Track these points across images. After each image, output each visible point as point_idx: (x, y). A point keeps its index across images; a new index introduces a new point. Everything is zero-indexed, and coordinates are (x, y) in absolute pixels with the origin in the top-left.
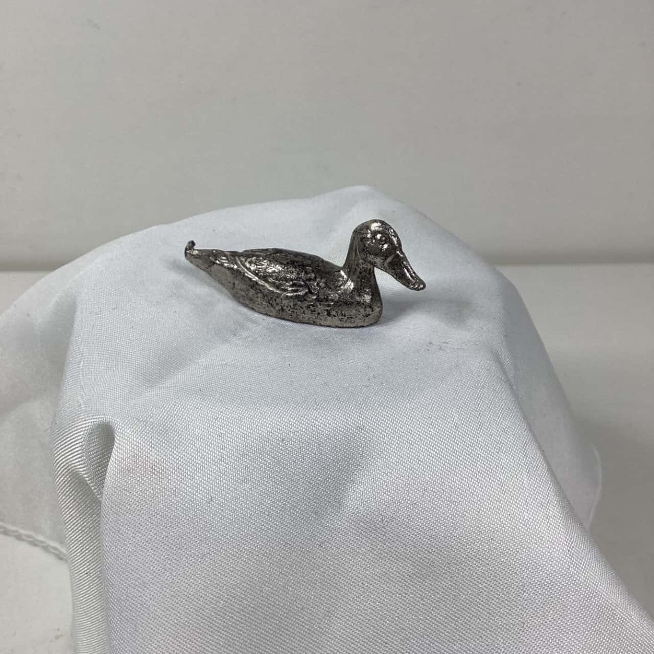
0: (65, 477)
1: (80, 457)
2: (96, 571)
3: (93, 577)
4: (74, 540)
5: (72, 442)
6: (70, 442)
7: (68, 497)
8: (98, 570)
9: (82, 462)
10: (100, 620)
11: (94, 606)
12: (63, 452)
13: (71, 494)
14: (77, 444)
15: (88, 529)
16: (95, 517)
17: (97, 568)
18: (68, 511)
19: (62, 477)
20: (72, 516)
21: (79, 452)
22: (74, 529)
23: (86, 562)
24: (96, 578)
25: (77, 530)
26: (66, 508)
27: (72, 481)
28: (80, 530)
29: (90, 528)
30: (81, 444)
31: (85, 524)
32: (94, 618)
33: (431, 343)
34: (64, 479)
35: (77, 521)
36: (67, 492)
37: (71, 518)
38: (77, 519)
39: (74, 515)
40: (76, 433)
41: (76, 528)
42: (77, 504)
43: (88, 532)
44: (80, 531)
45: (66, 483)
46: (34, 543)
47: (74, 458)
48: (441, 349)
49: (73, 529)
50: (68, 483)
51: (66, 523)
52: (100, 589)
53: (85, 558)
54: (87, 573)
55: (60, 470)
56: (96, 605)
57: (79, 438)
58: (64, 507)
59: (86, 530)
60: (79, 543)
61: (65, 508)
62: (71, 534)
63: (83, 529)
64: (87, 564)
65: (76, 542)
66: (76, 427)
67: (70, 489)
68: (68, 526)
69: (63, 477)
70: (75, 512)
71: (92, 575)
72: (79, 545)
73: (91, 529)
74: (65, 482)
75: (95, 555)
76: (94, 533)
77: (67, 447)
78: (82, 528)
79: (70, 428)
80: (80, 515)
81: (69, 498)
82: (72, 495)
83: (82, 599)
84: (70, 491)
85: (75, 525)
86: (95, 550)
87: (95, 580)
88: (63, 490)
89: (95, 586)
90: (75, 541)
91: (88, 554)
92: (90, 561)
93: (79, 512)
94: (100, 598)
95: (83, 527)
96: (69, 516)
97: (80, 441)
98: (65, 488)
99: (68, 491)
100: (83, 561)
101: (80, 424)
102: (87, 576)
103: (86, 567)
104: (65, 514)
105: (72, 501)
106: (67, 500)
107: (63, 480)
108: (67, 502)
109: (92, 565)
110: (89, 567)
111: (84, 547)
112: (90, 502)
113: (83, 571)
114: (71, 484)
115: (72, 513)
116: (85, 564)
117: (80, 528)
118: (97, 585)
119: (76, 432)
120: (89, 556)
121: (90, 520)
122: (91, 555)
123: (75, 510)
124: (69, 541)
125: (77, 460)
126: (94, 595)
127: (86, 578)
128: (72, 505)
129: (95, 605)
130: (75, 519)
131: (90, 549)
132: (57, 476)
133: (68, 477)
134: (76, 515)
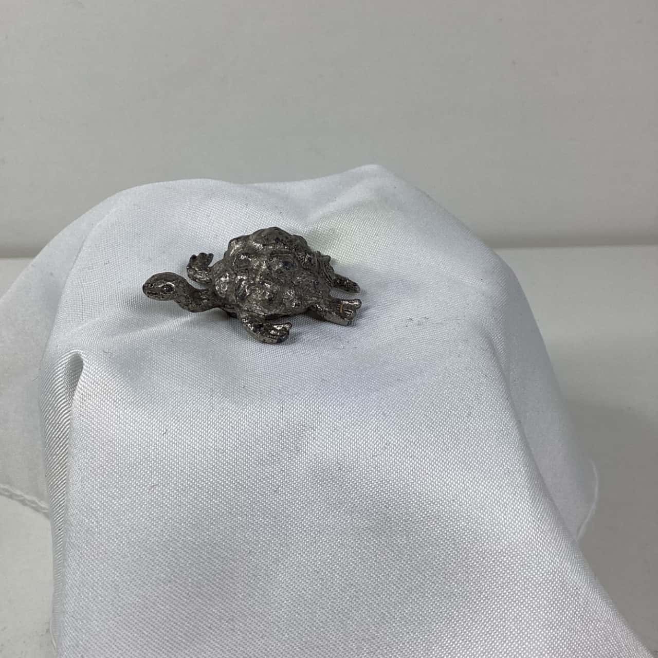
48: (419, 324)
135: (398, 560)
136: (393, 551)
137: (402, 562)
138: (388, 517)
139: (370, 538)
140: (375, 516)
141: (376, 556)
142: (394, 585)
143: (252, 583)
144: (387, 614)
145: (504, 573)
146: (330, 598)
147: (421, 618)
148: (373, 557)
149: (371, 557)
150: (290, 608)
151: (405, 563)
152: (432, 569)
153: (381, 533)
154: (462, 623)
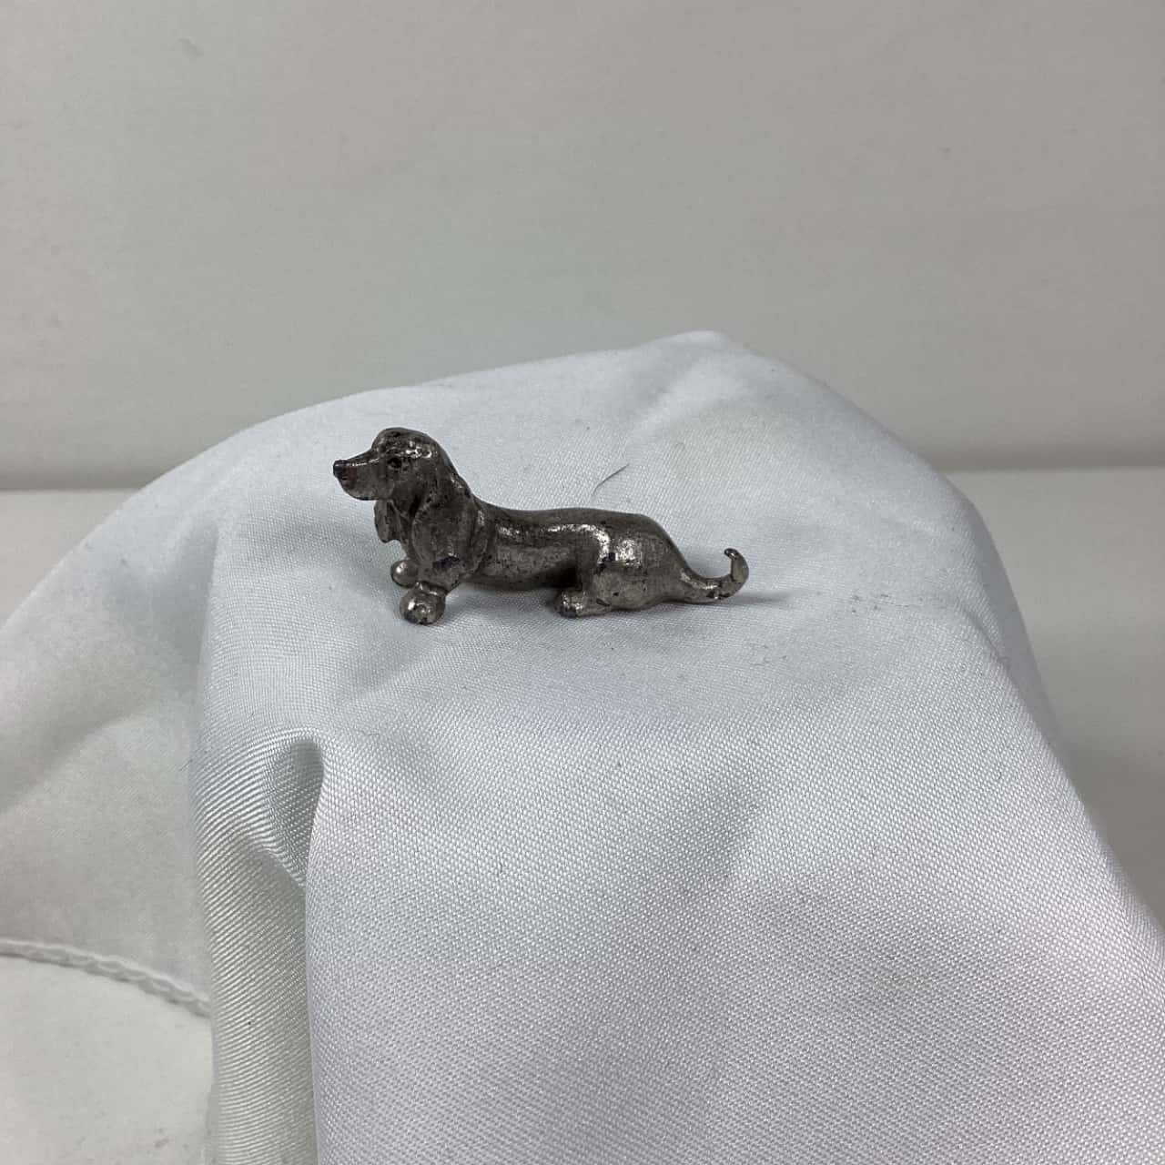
0: (223, 849)
1: (259, 807)
2: (267, 1020)
3: (261, 1029)
4: (229, 963)
5: (244, 781)
6: (241, 780)
7: (223, 886)
8: (272, 1017)
9: (265, 815)
10: (270, 1108)
11: (260, 1083)
12: (224, 801)
13: (228, 881)
14: (253, 783)
15: (255, 944)
16: (270, 923)
17: (269, 1014)
18: (221, 910)
19: (215, 849)
20: (228, 921)
21: (259, 797)
22: (231, 943)
23: (248, 1003)
24: (267, 1031)
25: (236, 946)
26: (218, 906)
27: (234, 856)
28: (241, 945)
29: (259, 943)
30: (261, 783)
31: (251, 934)
32: (257, 1104)
33: (857, 598)
34: (219, 853)
35: (237, 929)
36: (222, 876)
37: (225, 922)
38: (237, 926)
39: (232, 918)
40: (252, 764)
41: (234, 941)
42: (239, 899)
43: (255, 950)
44: (241, 948)
45: (223, 859)
46: (121, 978)
47: (248, 810)
48: (876, 608)
49: (228, 943)
50: (226, 860)
51: (215, 933)
52: (272, 1053)
53: (247, 996)
54: (249, 1023)
55: (212, 837)
56: (263, 1081)
57: (257, 771)
58: (214, 903)
59: (253, 946)
60: (238, 969)
61: (215, 906)
62: (224, 952)
63: (248, 943)
64: (251, 1007)
65: (233, 967)
66: (251, 752)
67: (228, 871)
68: (219, 937)
69: (219, 848)
70: (234, 913)
71: (258, 1026)
72: (239, 972)
73: (262, 945)
74: (220, 858)
75: (267, 991)
76: (267, 950)
77: (233, 792)
78: (245, 942)
79: (239, 756)
80: (243, 919)
81: (225, 887)
82: (232, 882)
83: (236, 1068)
84: (228, 875)
85: (233, 935)
86: (268, 981)
87: (264, 1036)
88: (216, 872)
89: (264, 1047)
90: (230, 965)
91: (255, 988)
92: (258, 1000)
93: (242, 913)
94: (273, 1068)
95: (248, 940)
96: (222, 919)
97: (259, 777)
98: (219, 869)
99: (224, 875)
100: (245, 1000)
101: (257, 747)
102: (249, 1028)
103: (249, 1012)
104: (215, 915)
105: (231, 892)
106: (221, 891)
107: (216, 855)
108: (220, 895)
109: (259, 1008)
110: (254, 1012)
111: (248, 975)
112: (263, 895)
113: (243, 1018)
114: (232, 861)
115: (228, 914)
116: (248, 1007)
117: (240, 942)
118: (268, 1045)
119: (251, 762)
120: (256, 993)
121: (259, 928)
122: (259, 990)
123: (234, 910)
124: (219, 965)
125: (255, 812)
126: (262, 1062)
127: (248, 1032)
128: (229, 901)
129: (261, 1080)
130: (233, 926)
131: (257, 980)
132: (205, 848)
133: (227, 849)
134: (236, 917)
135: (918, 1045)
136: (909, 1031)
137: (927, 1047)
138: (895, 974)
139: (868, 1015)
140: (873, 975)
141: (881, 1043)
142: (918, 1087)
143: (677, 1117)
144: (911, 1139)
145: (1098, 1043)
146: (812, 1124)
147: (967, 1137)
148: (877, 1046)
149: (874, 1047)
150: (746, 1149)
151: (931, 1049)
152: (977, 1051)
153: (885, 1004)
154: (1038, 1135)
